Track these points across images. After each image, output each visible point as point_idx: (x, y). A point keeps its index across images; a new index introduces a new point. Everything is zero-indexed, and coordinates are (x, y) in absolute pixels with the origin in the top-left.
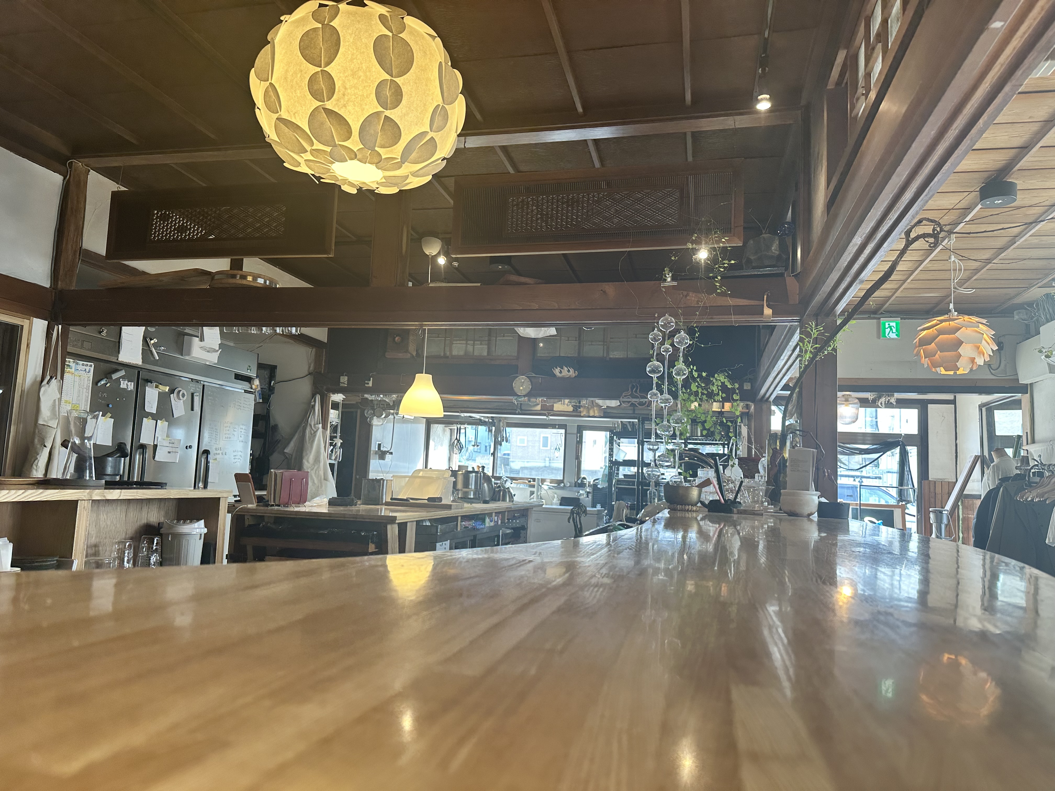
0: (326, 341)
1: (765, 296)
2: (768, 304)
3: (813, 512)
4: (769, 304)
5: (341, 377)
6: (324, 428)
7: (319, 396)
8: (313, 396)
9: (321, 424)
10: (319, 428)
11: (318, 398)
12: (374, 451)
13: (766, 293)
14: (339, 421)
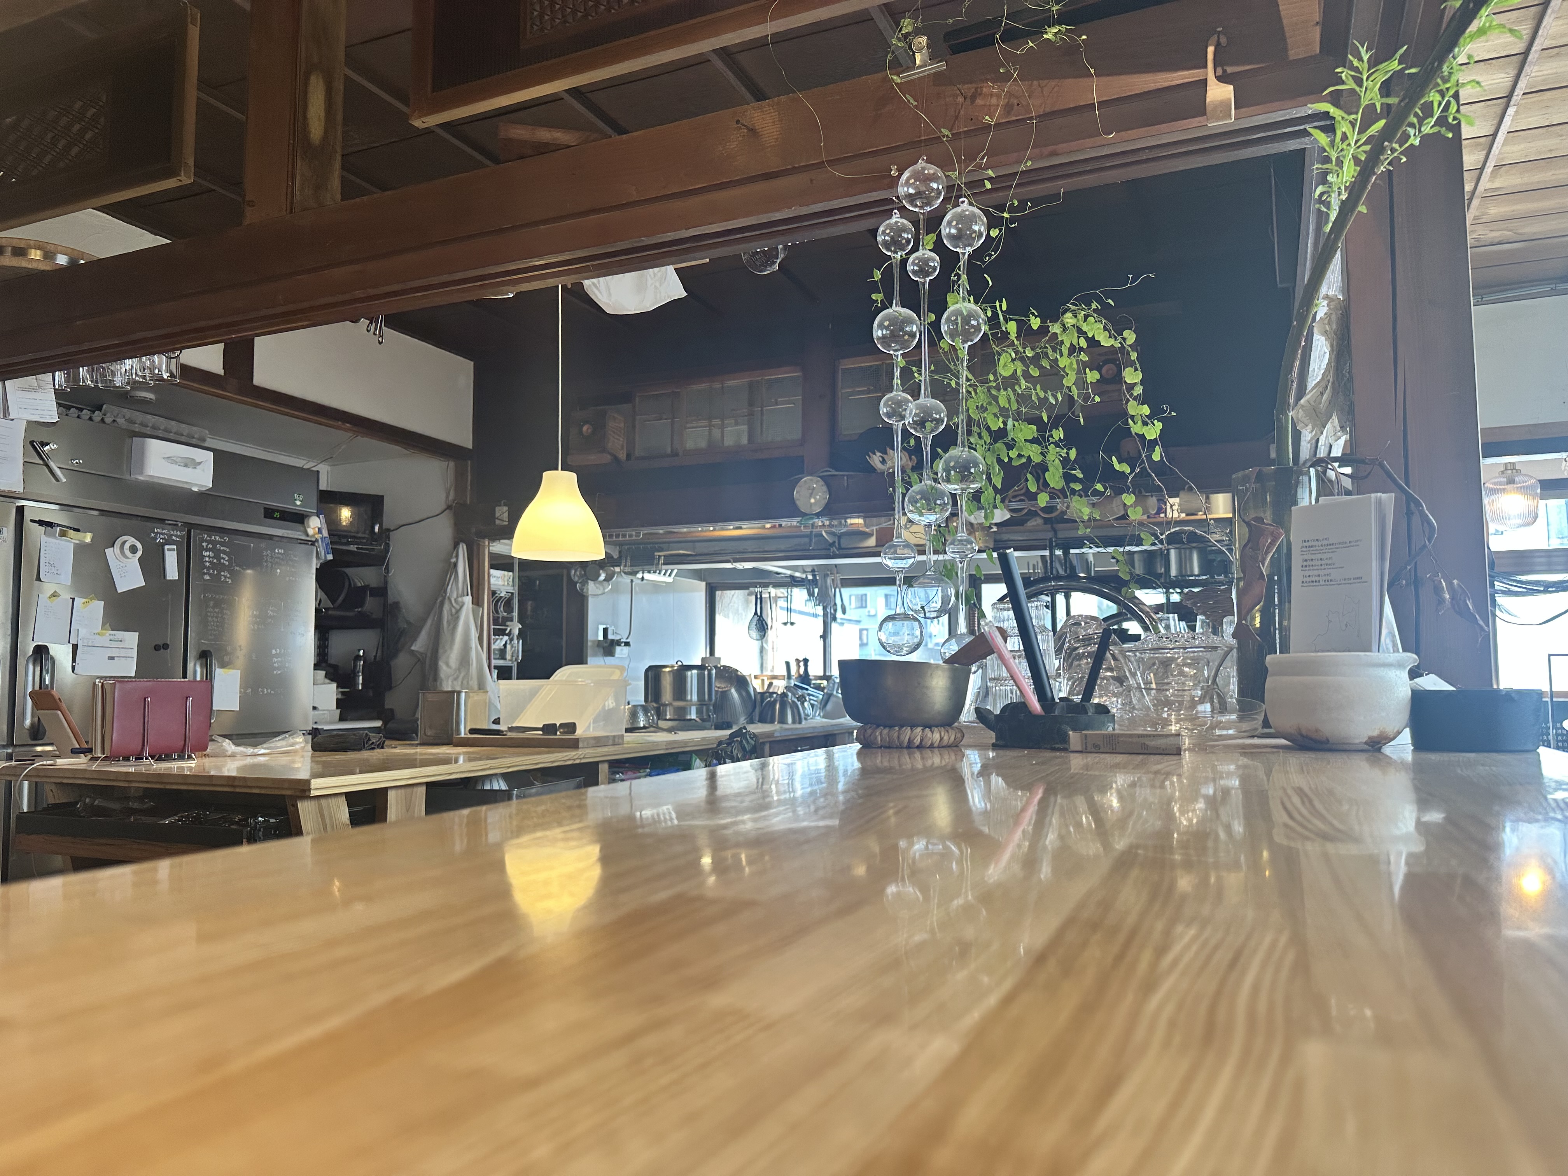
0: (471, 447)
1: (1211, 50)
2: (1220, 71)
3: (1390, 730)
4: (1224, 71)
5: (497, 509)
6: (477, 602)
7: (465, 547)
8: (456, 546)
9: (470, 597)
10: (463, 604)
11: (462, 549)
12: (593, 642)
13: (1214, 39)
14: (515, 591)
